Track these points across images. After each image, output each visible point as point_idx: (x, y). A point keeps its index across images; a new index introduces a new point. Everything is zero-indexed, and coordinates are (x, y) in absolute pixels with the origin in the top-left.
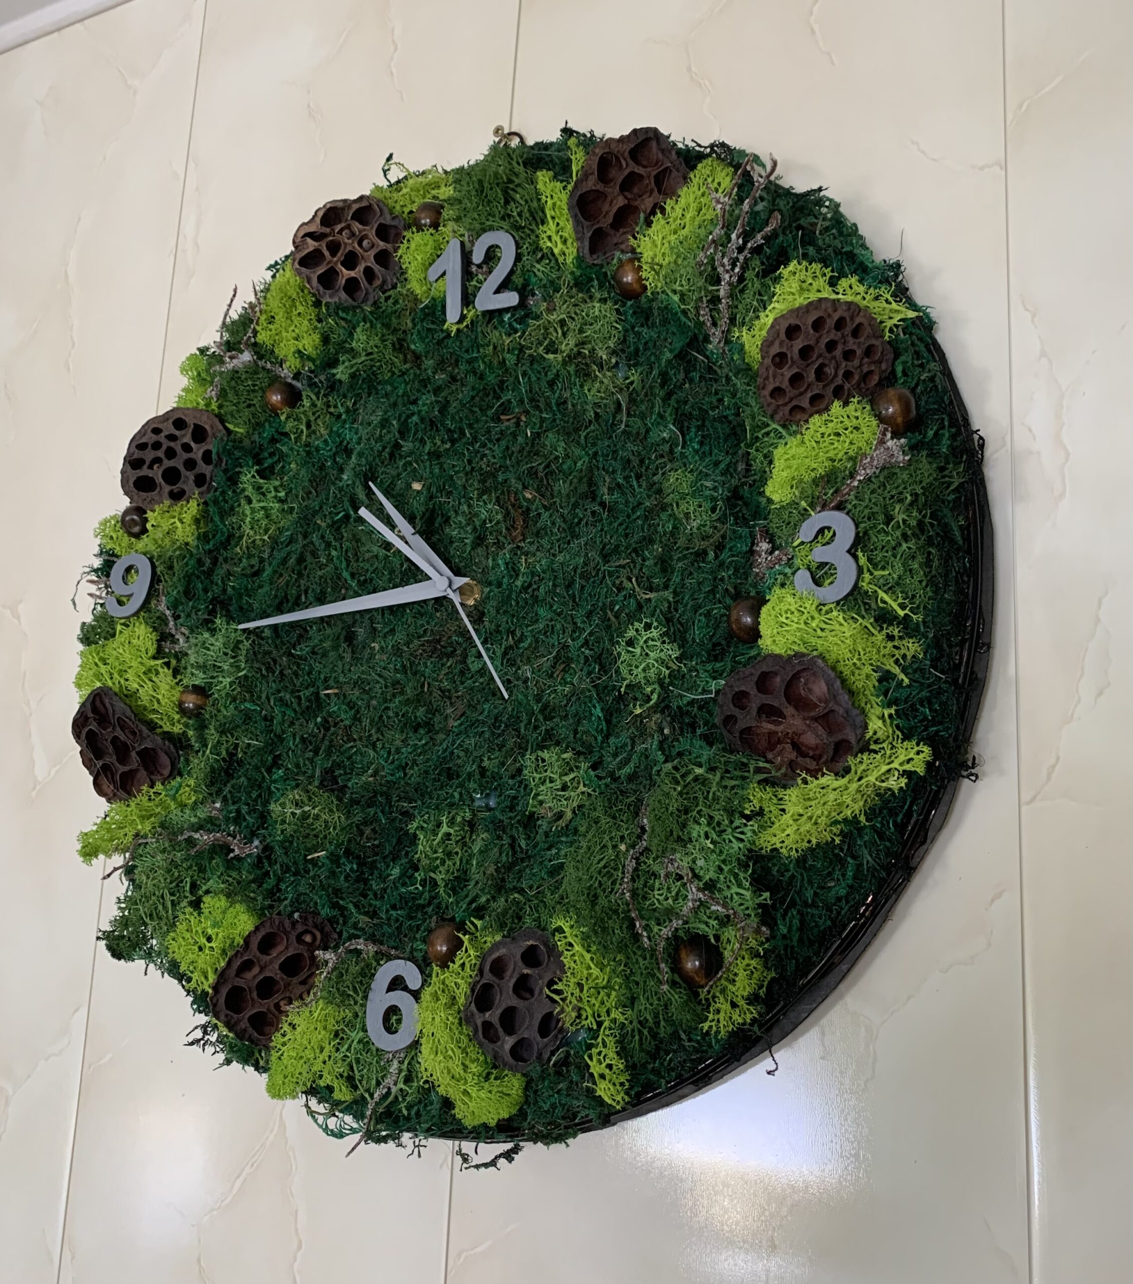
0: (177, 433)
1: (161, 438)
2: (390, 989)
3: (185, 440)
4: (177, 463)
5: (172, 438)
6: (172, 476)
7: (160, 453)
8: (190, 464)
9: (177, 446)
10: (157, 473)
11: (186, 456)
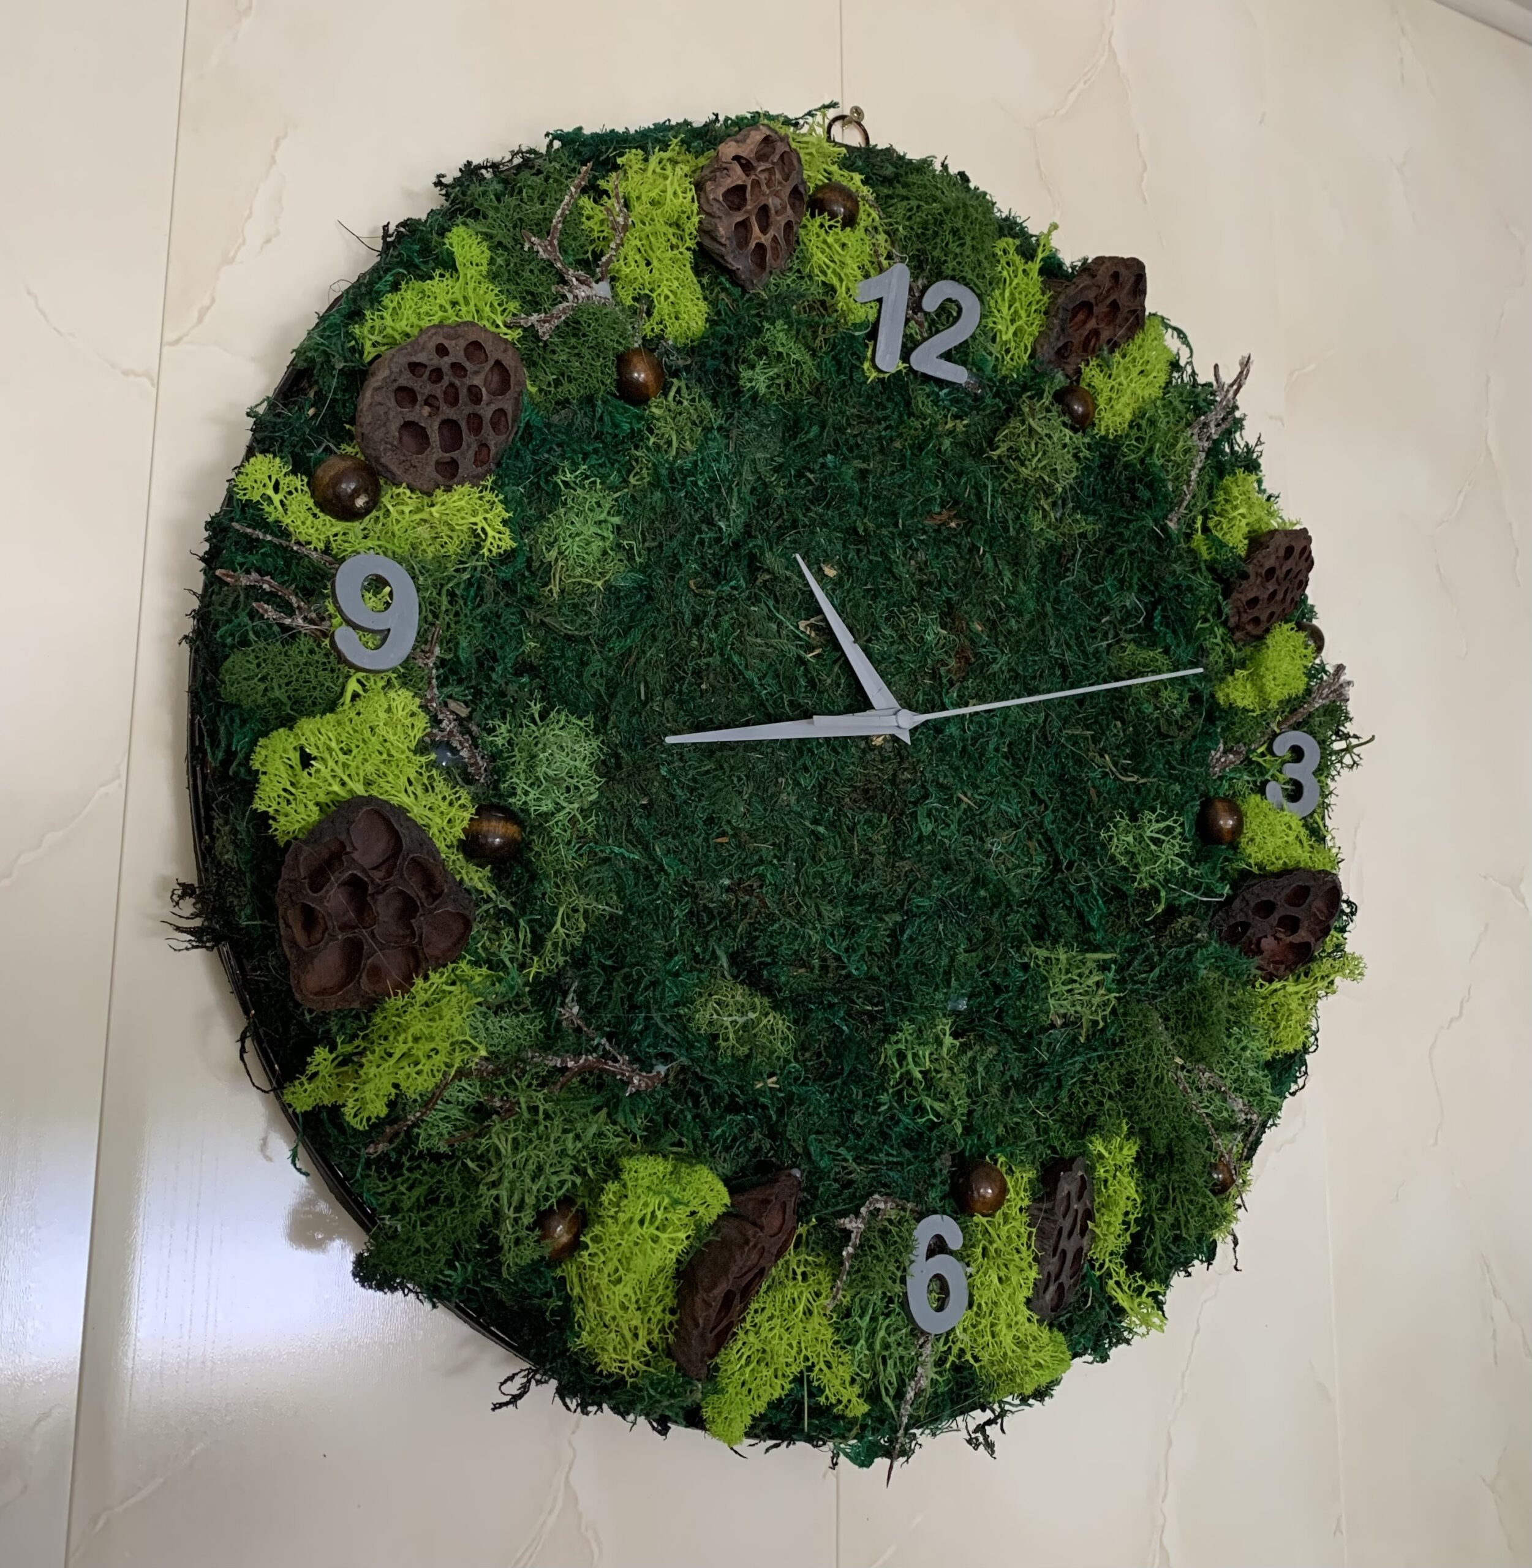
0: (466, 364)
1: (445, 362)
2: (931, 1253)
3: (475, 382)
4: (460, 413)
5: (456, 367)
6: (450, 435)
7: (438, 390)
8: (475, 422)
9: (462, 385)
10: (431, 423)
11: (472, 408)
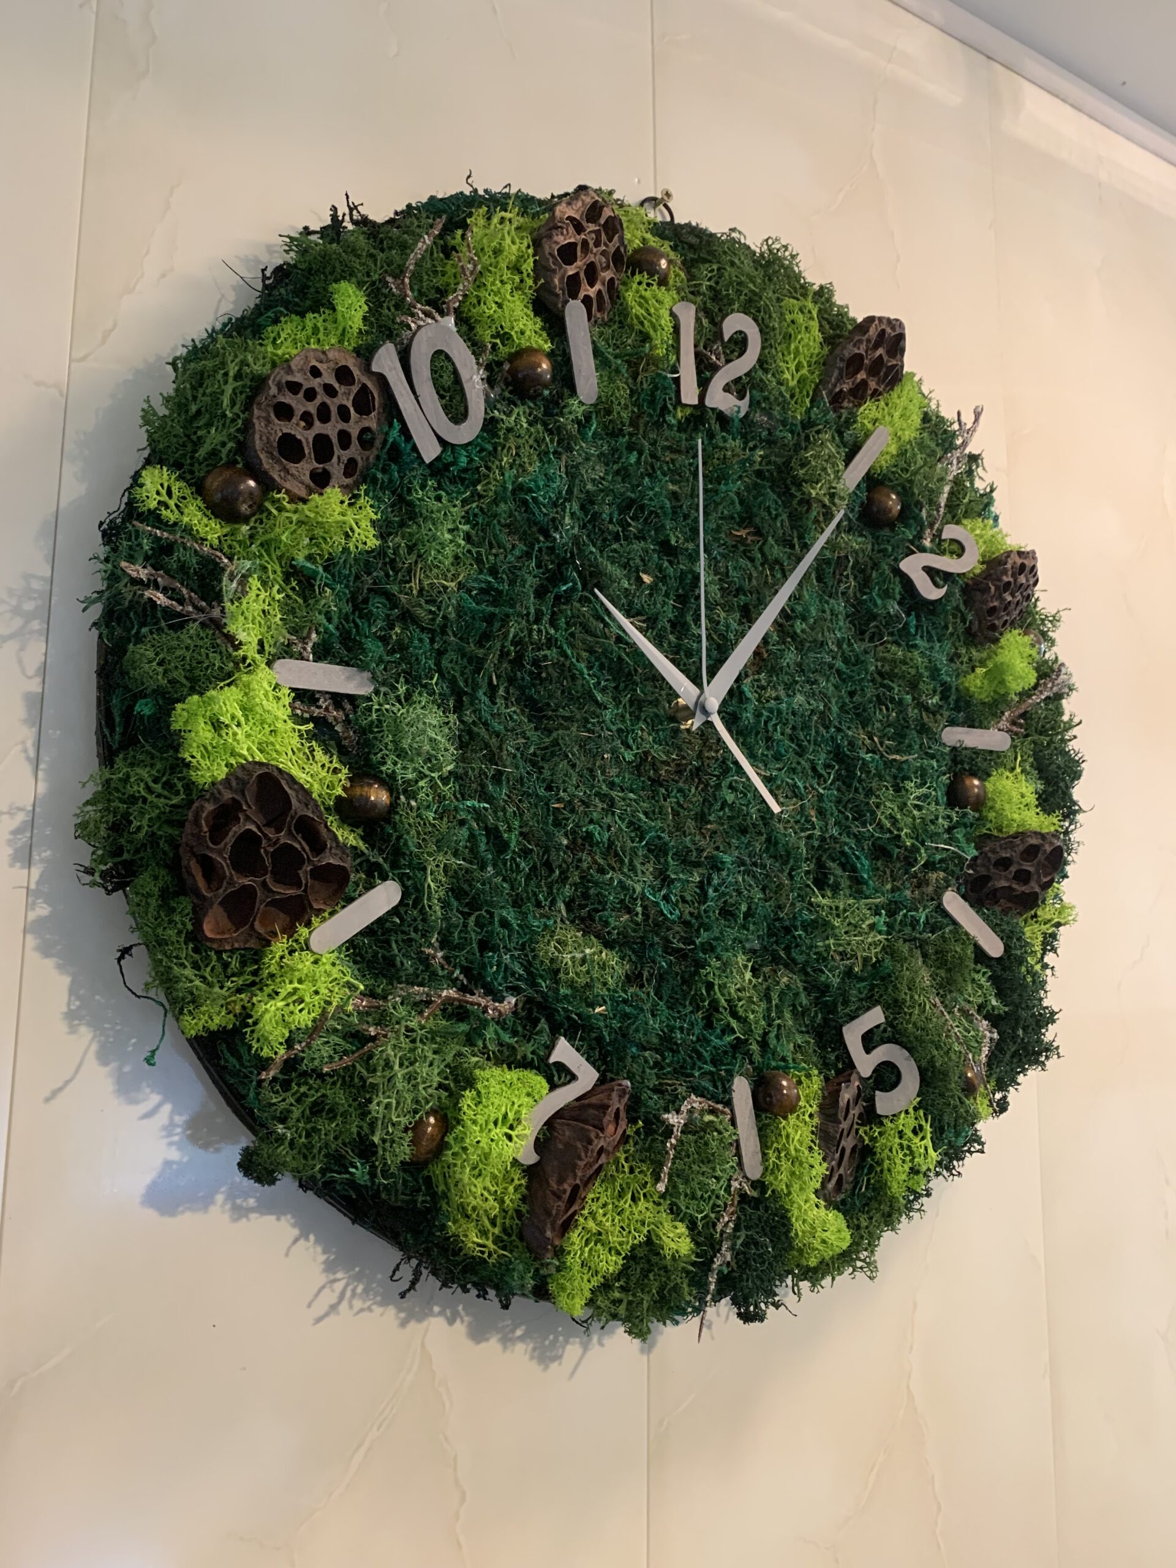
0: (336, 385)
1: (316, 383)
3: (345, 402)
4: (331, 429)
5: (330, 390)
6: (323, 448)
7: (312, 407)
8: (344, 438)
9: (333, 404)
10: (306, 437)
11: (342, 426)
